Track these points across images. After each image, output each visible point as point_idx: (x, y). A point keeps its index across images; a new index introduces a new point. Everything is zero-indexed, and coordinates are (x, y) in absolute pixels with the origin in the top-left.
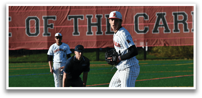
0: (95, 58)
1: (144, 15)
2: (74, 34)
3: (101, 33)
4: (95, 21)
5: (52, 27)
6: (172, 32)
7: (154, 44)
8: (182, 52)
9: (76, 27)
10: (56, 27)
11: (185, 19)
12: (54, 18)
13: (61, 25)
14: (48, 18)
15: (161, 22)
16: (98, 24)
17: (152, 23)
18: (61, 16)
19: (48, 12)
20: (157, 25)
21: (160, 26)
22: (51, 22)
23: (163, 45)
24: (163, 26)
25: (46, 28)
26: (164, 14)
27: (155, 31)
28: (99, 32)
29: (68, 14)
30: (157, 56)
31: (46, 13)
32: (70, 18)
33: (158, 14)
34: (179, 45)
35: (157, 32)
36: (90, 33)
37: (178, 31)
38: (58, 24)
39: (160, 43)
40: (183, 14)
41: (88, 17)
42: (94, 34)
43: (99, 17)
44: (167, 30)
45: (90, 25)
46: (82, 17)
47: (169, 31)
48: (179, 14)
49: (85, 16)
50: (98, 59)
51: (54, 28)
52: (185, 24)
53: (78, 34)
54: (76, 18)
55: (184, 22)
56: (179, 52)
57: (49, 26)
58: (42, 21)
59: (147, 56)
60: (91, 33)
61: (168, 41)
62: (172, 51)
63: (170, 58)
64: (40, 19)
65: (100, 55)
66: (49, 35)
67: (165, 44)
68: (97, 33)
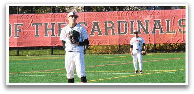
0: (50, 53)
1: (84, 23)
2: (36, 36)
3: (54, 35)
4: (50, 27)
5: (20, 31)
6: (103, 35)
7: (91, 44)
8: (110, 49)
9: (37, 31)
10: (23, 31)
11: (113, 26)
12: (22, 25)
13: (27, 30)
14: (18, 25)
15: (96, 28)
16: (53, 29)
17: (90, 28)
18: (27, 23)
19: (17, 21)
20: (93, 30)
21: (96, 30)
22: (20, 27)
23: (97, 44)
24: (97, 30)
25: (16, 32)
26: (98, 22)
27: (92, 34)
28: (53, 35)
29: (32, 22)
30: (93, 52)
31: (16, 22)
32: (33, 24)
33: (94, 23)
34: (109, 44)
35: (93, 34)
36: (46, 35)
37: (108, 34)
38: (25, 29)
39: (95, 43)
40: (112, 22)
41: (45, 24)
42: (50, 36)
43: (53, 24)
44: (100, 34)
45: (47, 29)
46: (41, 24)
47: (101, 34)
48: (108, 22)
49: (43, 24)
50: (52, 54)
51: (22, 32)
52: (113, 29)
53: (38, 36)
54: (37, 25)
55: (111, 28)
56: (108, 49)
57: (18, 30)
58: (13, 27)
59: (86, 52)
60: (48, 36)
61: (101, 42)
62: (103, 49)
63: (102, 53)
64: (12, 26)
65: (53, 51)
66: (18, 36)
67: (99, 44)
68: (52, 36)
